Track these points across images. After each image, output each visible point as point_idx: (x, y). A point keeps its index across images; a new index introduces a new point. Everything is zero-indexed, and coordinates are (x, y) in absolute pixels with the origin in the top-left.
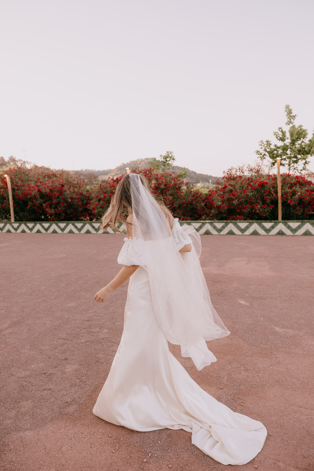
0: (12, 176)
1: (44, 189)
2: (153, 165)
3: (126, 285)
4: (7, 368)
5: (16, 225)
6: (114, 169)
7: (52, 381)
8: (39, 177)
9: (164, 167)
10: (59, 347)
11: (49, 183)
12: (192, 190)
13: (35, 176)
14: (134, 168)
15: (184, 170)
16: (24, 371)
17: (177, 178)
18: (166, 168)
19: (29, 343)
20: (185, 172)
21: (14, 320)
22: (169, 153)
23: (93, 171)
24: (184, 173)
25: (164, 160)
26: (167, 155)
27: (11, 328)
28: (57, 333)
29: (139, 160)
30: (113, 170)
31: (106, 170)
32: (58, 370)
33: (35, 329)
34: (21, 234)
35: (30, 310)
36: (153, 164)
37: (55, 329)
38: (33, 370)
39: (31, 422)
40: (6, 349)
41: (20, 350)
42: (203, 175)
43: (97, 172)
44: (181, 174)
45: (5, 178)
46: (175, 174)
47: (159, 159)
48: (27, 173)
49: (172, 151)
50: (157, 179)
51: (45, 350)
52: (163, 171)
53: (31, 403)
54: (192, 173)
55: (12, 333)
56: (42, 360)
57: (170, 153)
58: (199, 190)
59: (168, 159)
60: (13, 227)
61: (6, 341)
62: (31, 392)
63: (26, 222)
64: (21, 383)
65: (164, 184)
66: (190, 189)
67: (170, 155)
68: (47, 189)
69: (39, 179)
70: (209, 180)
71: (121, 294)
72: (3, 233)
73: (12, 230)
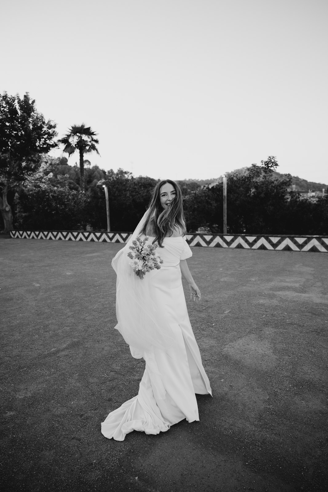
0: (110, 187)
1: (138, 199)
2: (253, 172)
3: (204, 309)
4: (47, 400)
5: (111, 235)
6: (217, 178)
7: (86, 428)
8: (136, 187)
9: (265, 174)
10: (108, 383)
11: (143, 193)
12: (298, 200)
13: (132, 186)
14: (231, 176)
15: (288, 176)
16: (61, 408)
17: (280, 186)
18: (268, 175)
19: (79, 371)
20: (290, 179)
21: (74, 340)
22: (271, 158)
23: (197, 180)
24: (288, 180)
25: (265, 166)
26: (269, 161)
27: (68, 349)
28: (111, 363)
29: (244, 168)
30: (216, 180)
31: (209, 179)
32: (97, 413)
33: (90, 354)
34: (115, 243)
35: (94, 330)
36: (253, 170)
37: (111, 357)
38: (71, 408)
39: (42, 485)
40: (54, 375)
41: (68, 378)
42: (315, 183)
43: (200, 181)
44: (285, 181)
45: (103, 188)
46: (278, 181)
47: (259, 166)
48: (124, 183)
49: (274, 156)
50: (256, 188)
51: (92, 383)
52: (264, 178)
53: (54, 454)
54: (302, 181)
55: (67, 355)
56: (85, 396)
57: (273, 158)
58: (307, 200)
59: (270, 165)
60: (108, 237)
61: (58, 365)
62: (59, 438)
63: (120, 232)
64: (53, 424)
65: (264, 192)
66: (295, 198)
67: (273, 161)
68: (141, 199)
69: (135, 189)
70: (322, 189)
71: (196, 320)
72: (100, 242)
73: (108, 240)
